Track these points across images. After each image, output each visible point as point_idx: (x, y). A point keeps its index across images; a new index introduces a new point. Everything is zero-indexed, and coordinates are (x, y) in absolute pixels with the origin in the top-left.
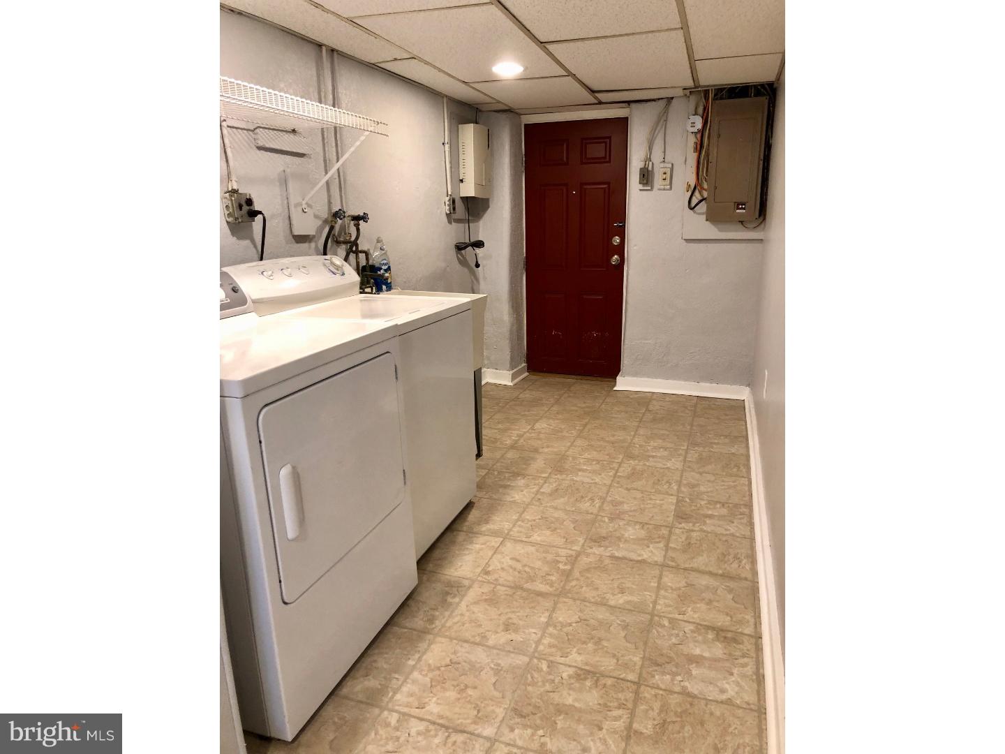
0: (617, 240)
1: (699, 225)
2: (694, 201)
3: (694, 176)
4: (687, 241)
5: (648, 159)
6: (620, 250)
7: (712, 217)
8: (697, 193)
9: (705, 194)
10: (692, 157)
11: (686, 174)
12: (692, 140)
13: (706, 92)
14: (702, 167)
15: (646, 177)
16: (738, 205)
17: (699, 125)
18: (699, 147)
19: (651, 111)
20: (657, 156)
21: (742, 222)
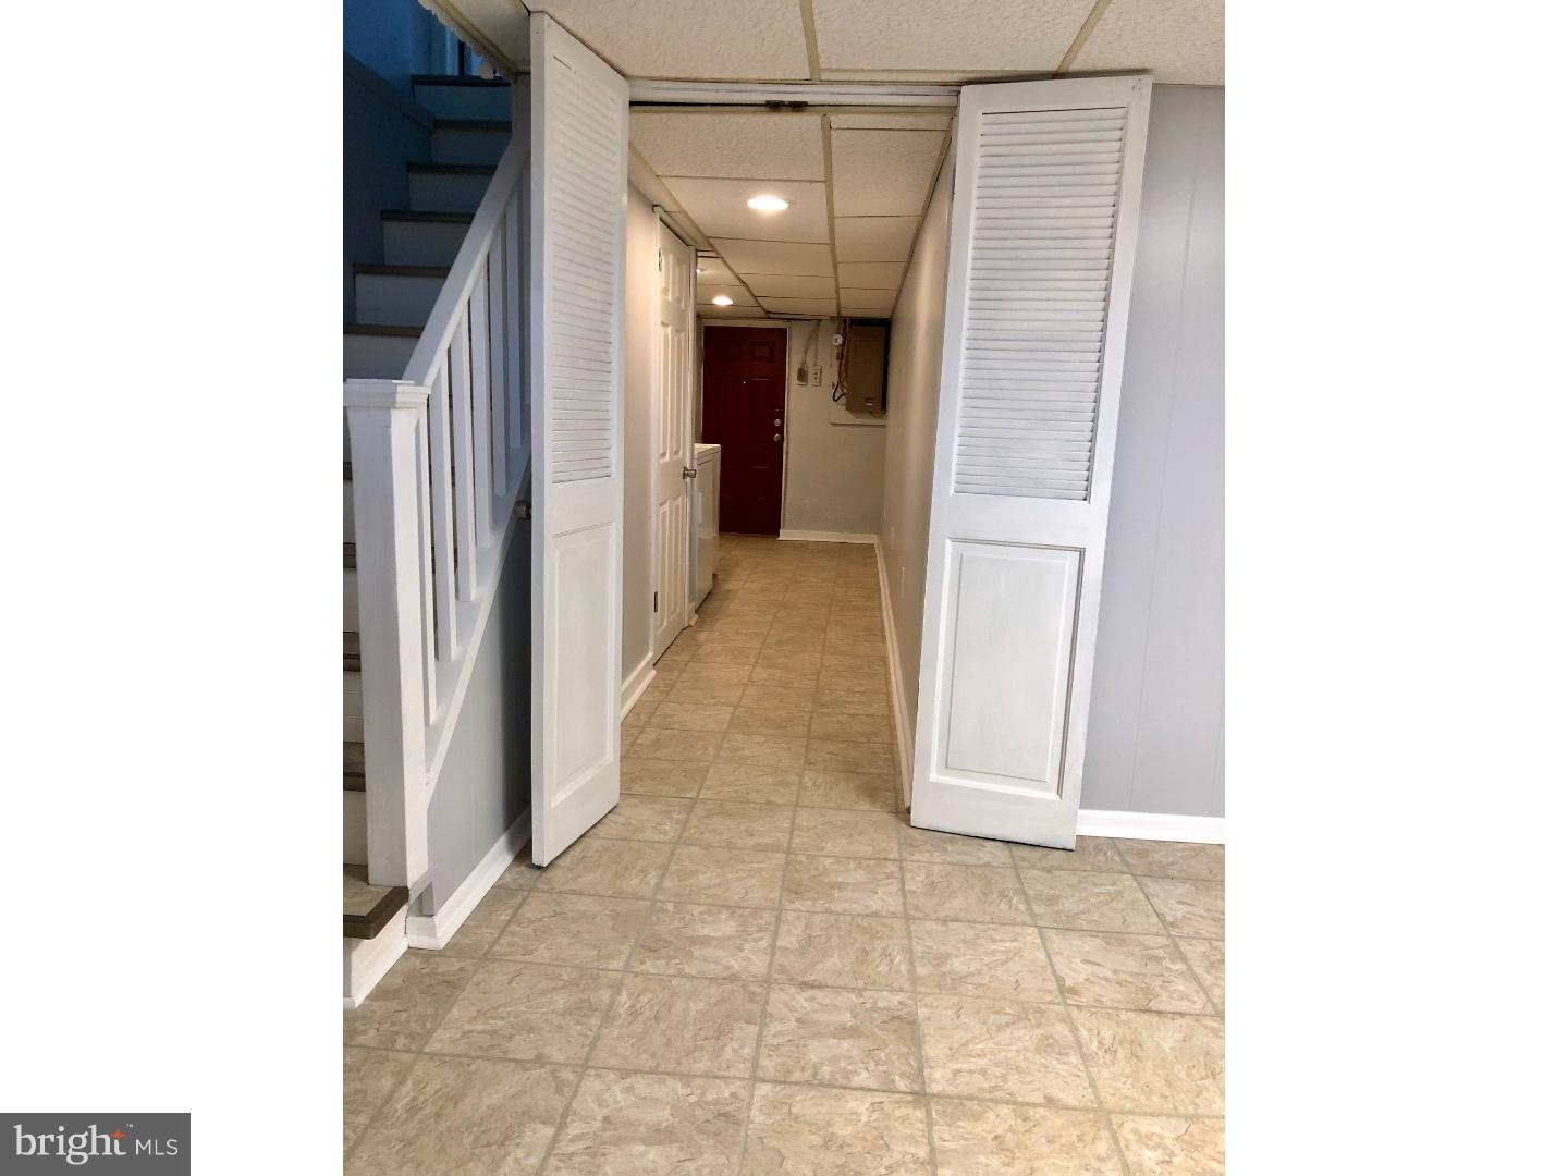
0: (778, 422)
1: (841, 413)
2: (837, 395)
3: (837, 377)
4: (833, 424)
5: (804, 363)
6: (780, 430)
7: (849, 408)
8: (839, 389)
9: (845, 391)
10: (836, 363)
11: (831, 375)
12: (836, 351)
13: (844, 320)
14: (844, 371)
15: (802, 375)
16: (868, 400)
17: (840, 341)
18: (840, 357)
19: (806, 328)
20: (810, 362)
21: (871, 412)
